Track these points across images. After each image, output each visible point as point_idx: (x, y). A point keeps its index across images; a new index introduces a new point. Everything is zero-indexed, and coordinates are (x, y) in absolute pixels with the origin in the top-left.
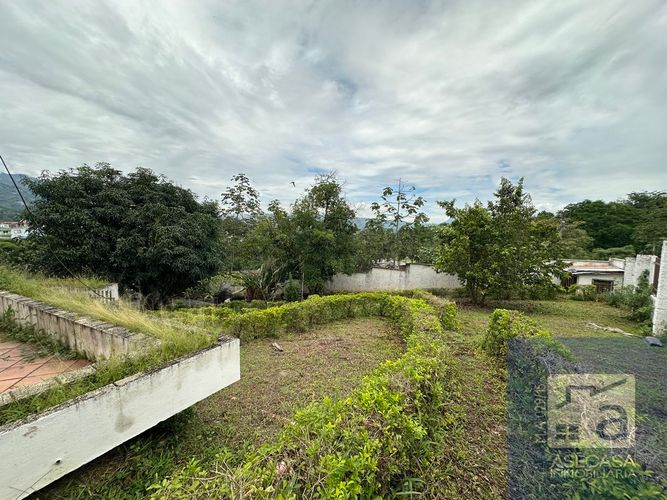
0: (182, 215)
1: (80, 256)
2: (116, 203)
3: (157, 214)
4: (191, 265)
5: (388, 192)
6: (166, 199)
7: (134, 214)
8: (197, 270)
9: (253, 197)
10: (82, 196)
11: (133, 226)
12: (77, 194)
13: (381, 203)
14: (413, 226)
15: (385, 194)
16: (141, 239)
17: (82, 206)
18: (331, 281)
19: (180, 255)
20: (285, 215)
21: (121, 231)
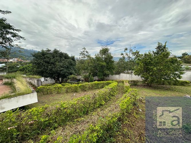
0: (64, 60)
1: (41, 71)
2: (49, 58)
3: (57, 60)
4: (65, 73)
5: (126, 49)
6: (60, 56)
7: (52, 60)
8: (67, 74)
9: (88, 54)
10: (41, 57)
11: (52, 63)
12: (40, 56)
13: (124, 53)
14: (134, 60)
15: (125, 50)
16: (53, 66)
17: (42, 59)
18: (109, 77)
19: (62, 70)
20: (93, 58)
21: (50, 64)
